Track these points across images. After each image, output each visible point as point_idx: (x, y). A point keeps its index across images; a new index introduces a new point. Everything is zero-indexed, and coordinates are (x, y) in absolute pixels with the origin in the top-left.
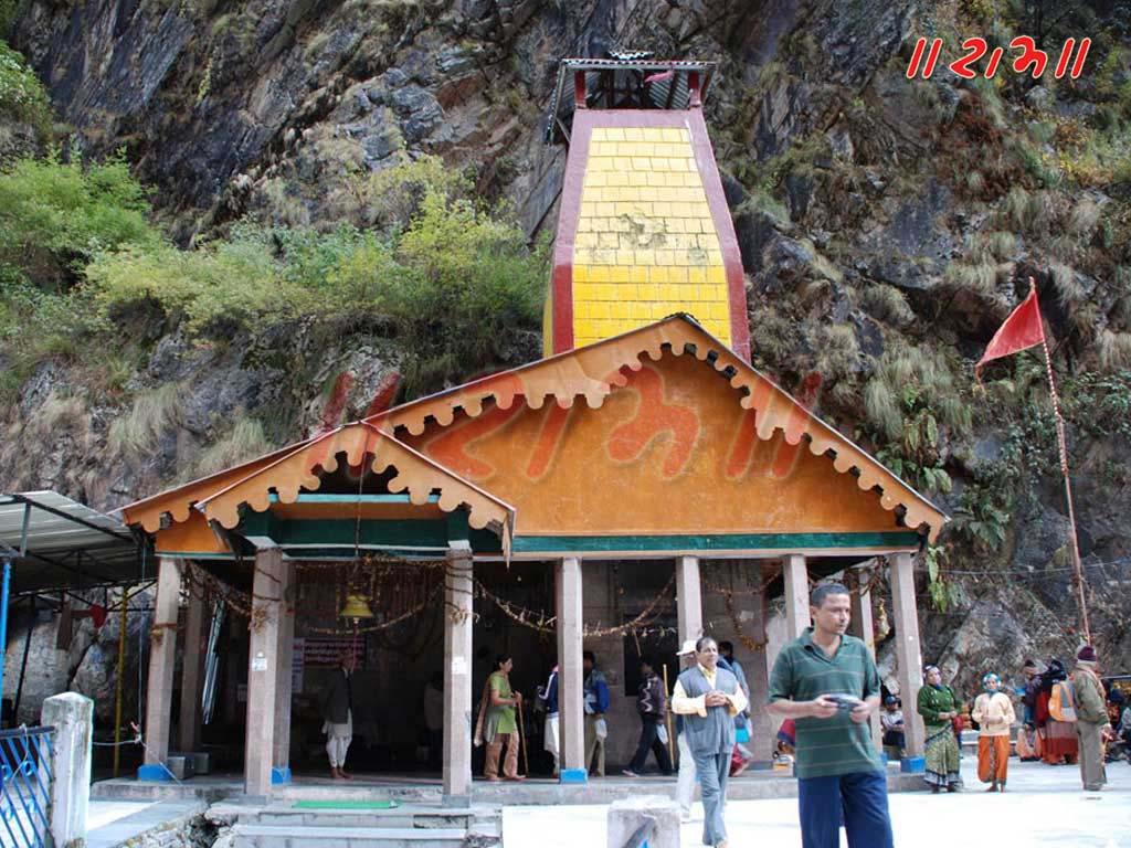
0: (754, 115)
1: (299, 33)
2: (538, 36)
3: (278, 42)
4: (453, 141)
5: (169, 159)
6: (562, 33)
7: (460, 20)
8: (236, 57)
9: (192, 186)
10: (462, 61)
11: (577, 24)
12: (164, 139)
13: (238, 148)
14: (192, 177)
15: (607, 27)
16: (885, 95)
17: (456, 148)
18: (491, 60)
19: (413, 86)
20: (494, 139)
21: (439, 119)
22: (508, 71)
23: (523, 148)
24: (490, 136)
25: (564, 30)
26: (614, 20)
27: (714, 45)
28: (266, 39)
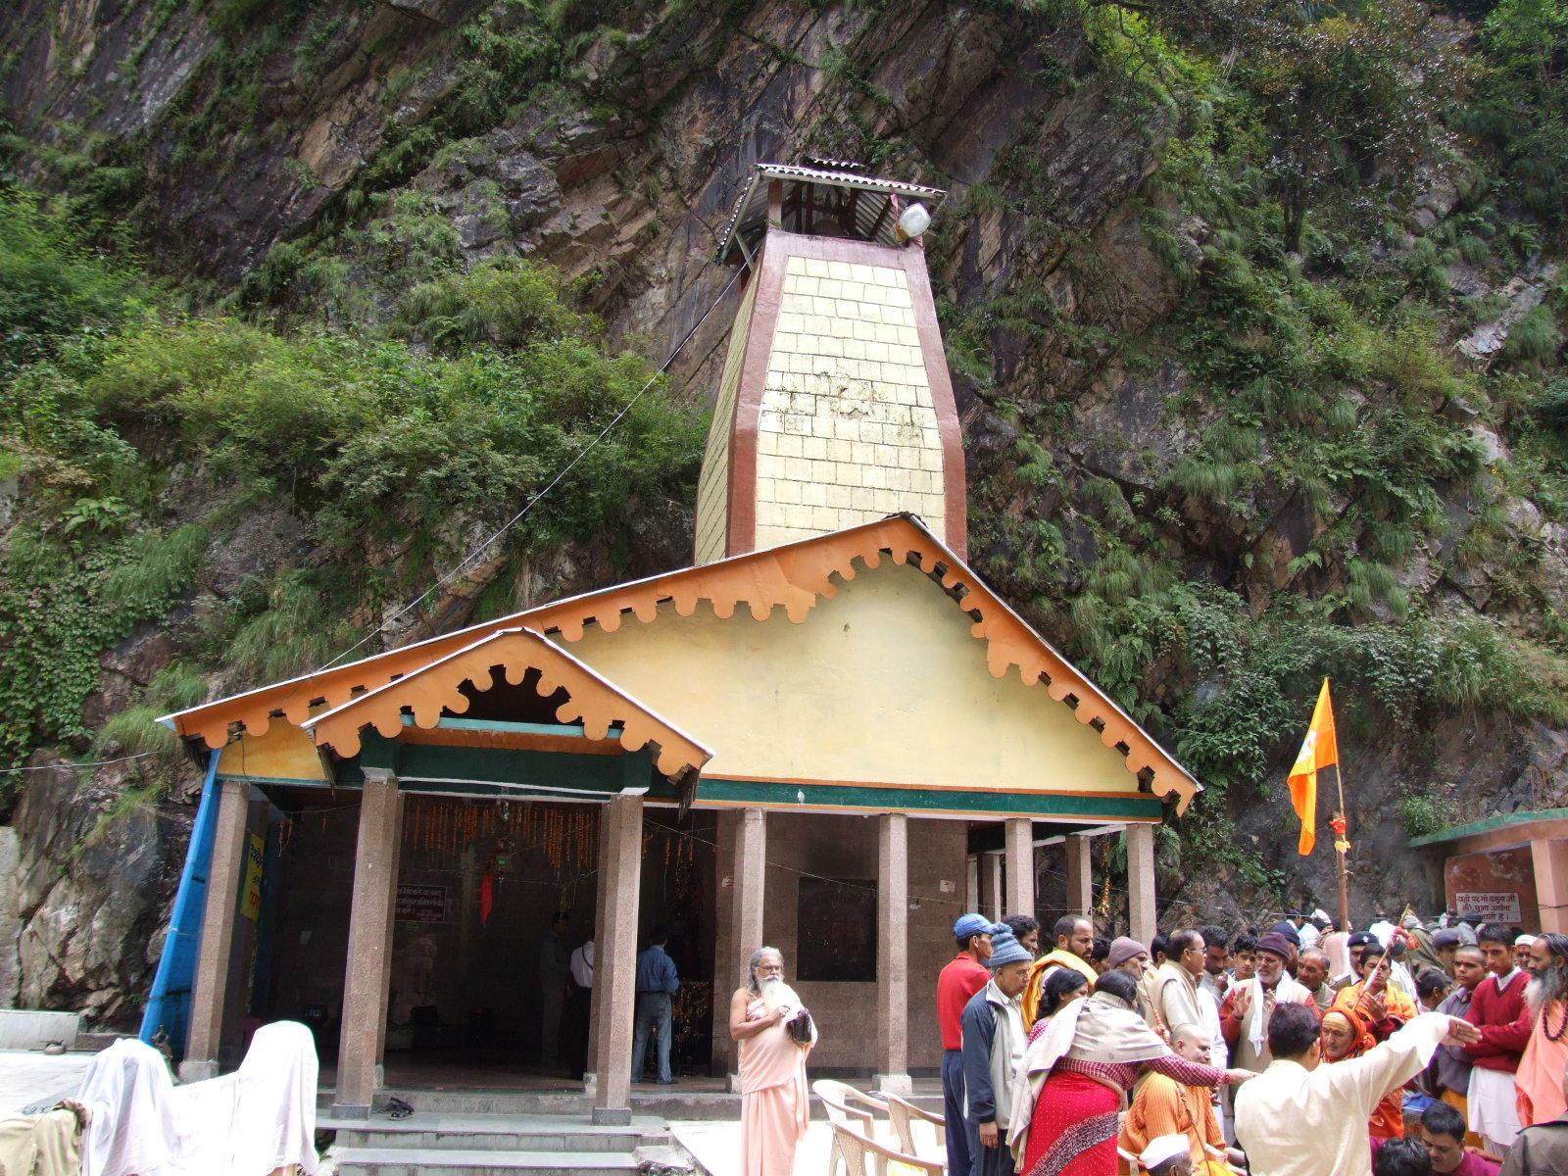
0: (957, 247)
1: (376, 63)
2: (689, 110)
3: (347, 72)
4: (574, 234)
5: (178, 209)
6: (722, 110)
7: (593, 76)
8: (286, 84)
9: (211, 252)
10: (591, 130)
11: (743, 102)
12: (173, 181)
13: (281, 208)
14: (212, 239)
15: (781, 112)
16: (1117, 242)
17: (574, 243)
18: (628, 133)
19: (526, 156)
20: (623, 237)
21: (556, 203)
22: (648, 150)
23: (660, 252)
24: (619, 232)
25: (724, 107)
26: (792, 103)
27: (914, 152)
28: (330, 67)
